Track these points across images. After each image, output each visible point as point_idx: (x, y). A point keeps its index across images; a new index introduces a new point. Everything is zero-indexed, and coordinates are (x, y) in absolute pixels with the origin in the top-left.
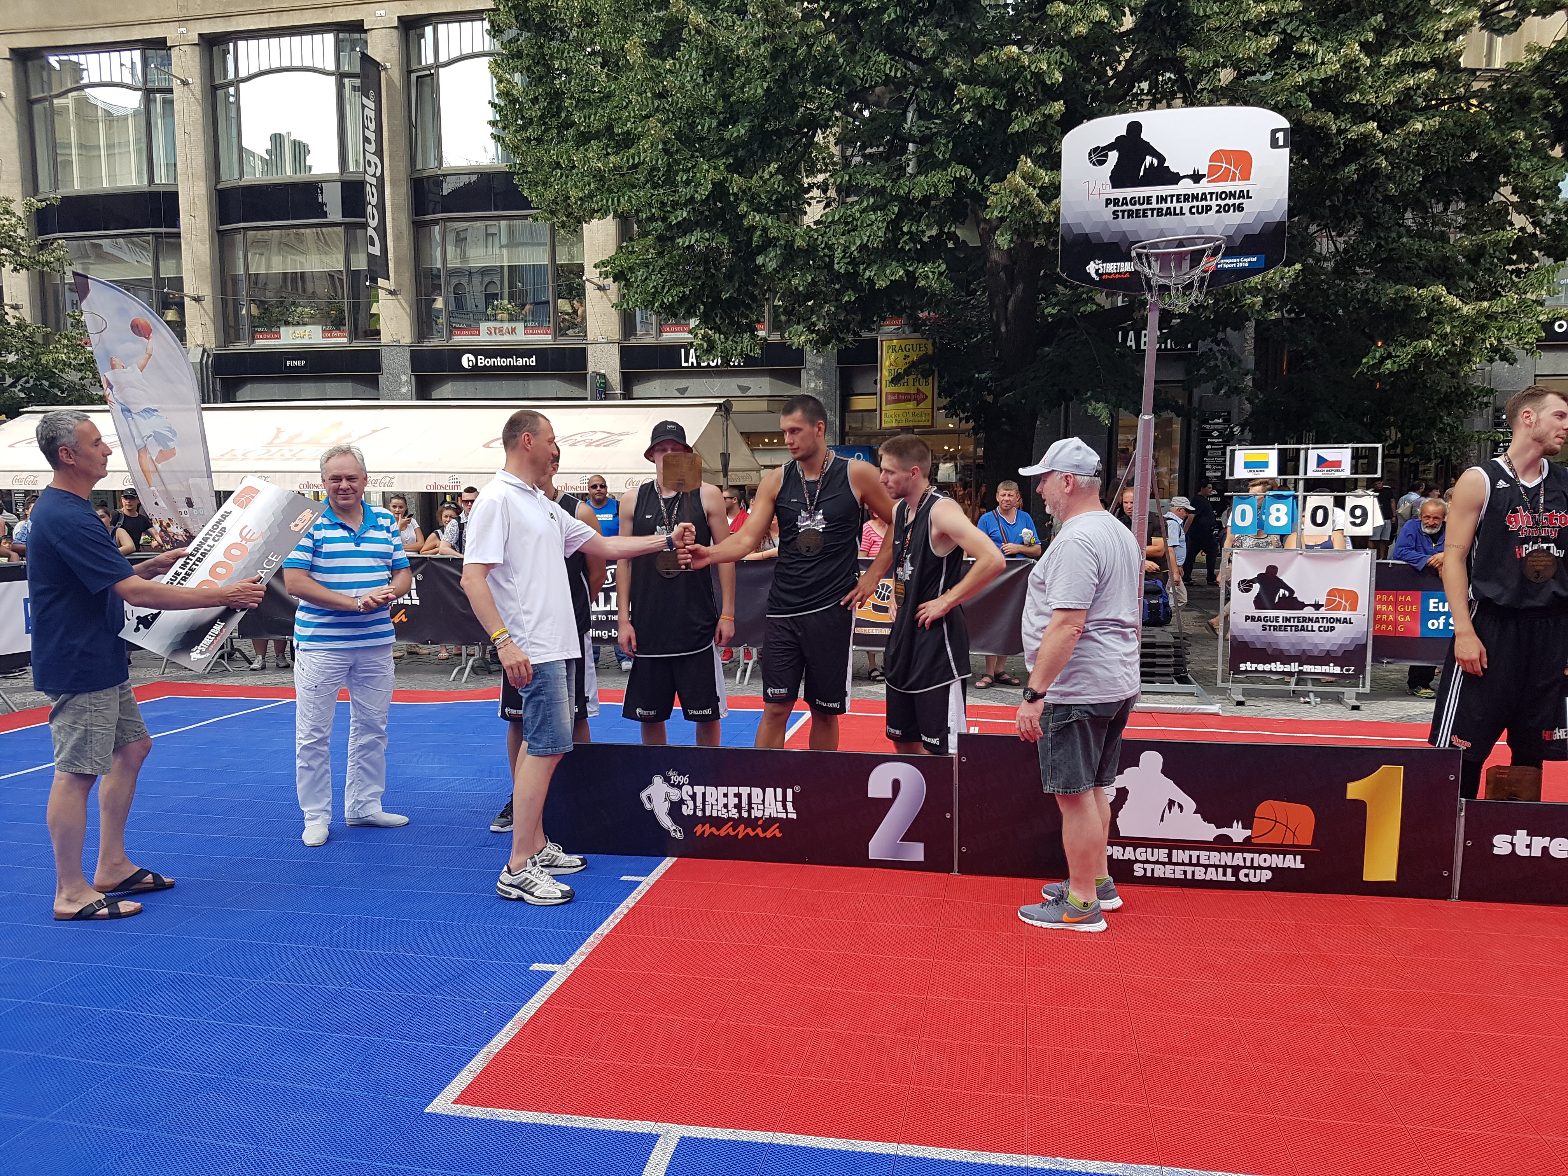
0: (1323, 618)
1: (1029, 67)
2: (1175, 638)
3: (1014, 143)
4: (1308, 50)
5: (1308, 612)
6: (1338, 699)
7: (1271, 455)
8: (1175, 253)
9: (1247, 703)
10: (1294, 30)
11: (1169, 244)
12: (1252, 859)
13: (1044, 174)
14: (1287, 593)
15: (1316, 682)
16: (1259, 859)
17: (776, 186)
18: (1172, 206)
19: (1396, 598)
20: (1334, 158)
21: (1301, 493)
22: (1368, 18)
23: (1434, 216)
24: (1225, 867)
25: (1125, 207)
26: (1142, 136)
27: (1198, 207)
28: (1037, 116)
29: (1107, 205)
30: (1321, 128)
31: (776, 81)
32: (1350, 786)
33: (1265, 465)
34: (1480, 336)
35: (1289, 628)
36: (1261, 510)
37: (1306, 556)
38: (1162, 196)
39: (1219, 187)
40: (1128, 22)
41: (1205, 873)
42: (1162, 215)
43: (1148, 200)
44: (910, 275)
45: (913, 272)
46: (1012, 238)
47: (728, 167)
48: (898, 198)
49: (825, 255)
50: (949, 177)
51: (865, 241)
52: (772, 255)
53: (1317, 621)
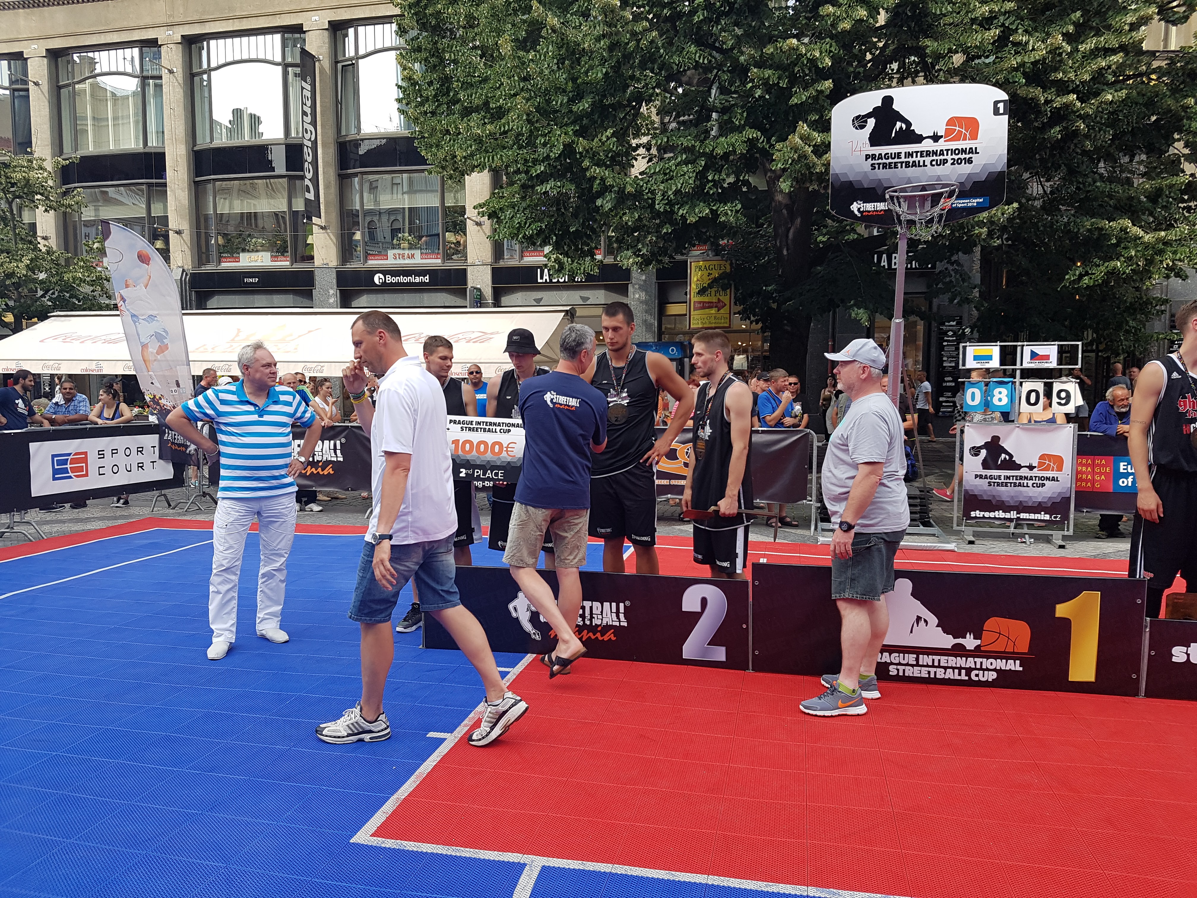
0: (1036, 477)
1: (806, 54)
2: (921, 491)
3: (794, 113)
4: (1022, 40)
5: (1024, 472)
6: (1047, 540)
7: (994, 351)
8: (919, 196)
9: (977, 542)
10: (1011, 24)
11: (914, 188)
12: (981, 663)
13: (817, 136)
14: (1007, 457)
15: (1030, 526)
16: (987, 663)
17: (611, 147)
18: (917, 160)
19: (1093, 462)
20: (1043, 123)
21: (1018, 380)
22: (1069, 15)
23: (1121, 165)
24: (960, 669)
25: (880, 161)
26: (893, 107)
27: (937, 160)
28: (812, 92)
29: (866, 159)
30: (1031, 99)
31: (612, 67)
32: (1058, 607)
33: (990, 358)
34: (1158, 258)
35: (1009, 485)
36: (987, 394)
38: (909, 152)
39: (953, 145)
40: (882, 18)
41: (945, 673)
42: (909, 166)
43: (898, 155)
44: (714, 213)
45: (717, 210)
46: (792, 184)
47: (576, 133)
48: (704, 154)
49: (649, 198)
50: (743, 138)
51: (679, 187)
52: (608, 198)
53: (1031, 478)
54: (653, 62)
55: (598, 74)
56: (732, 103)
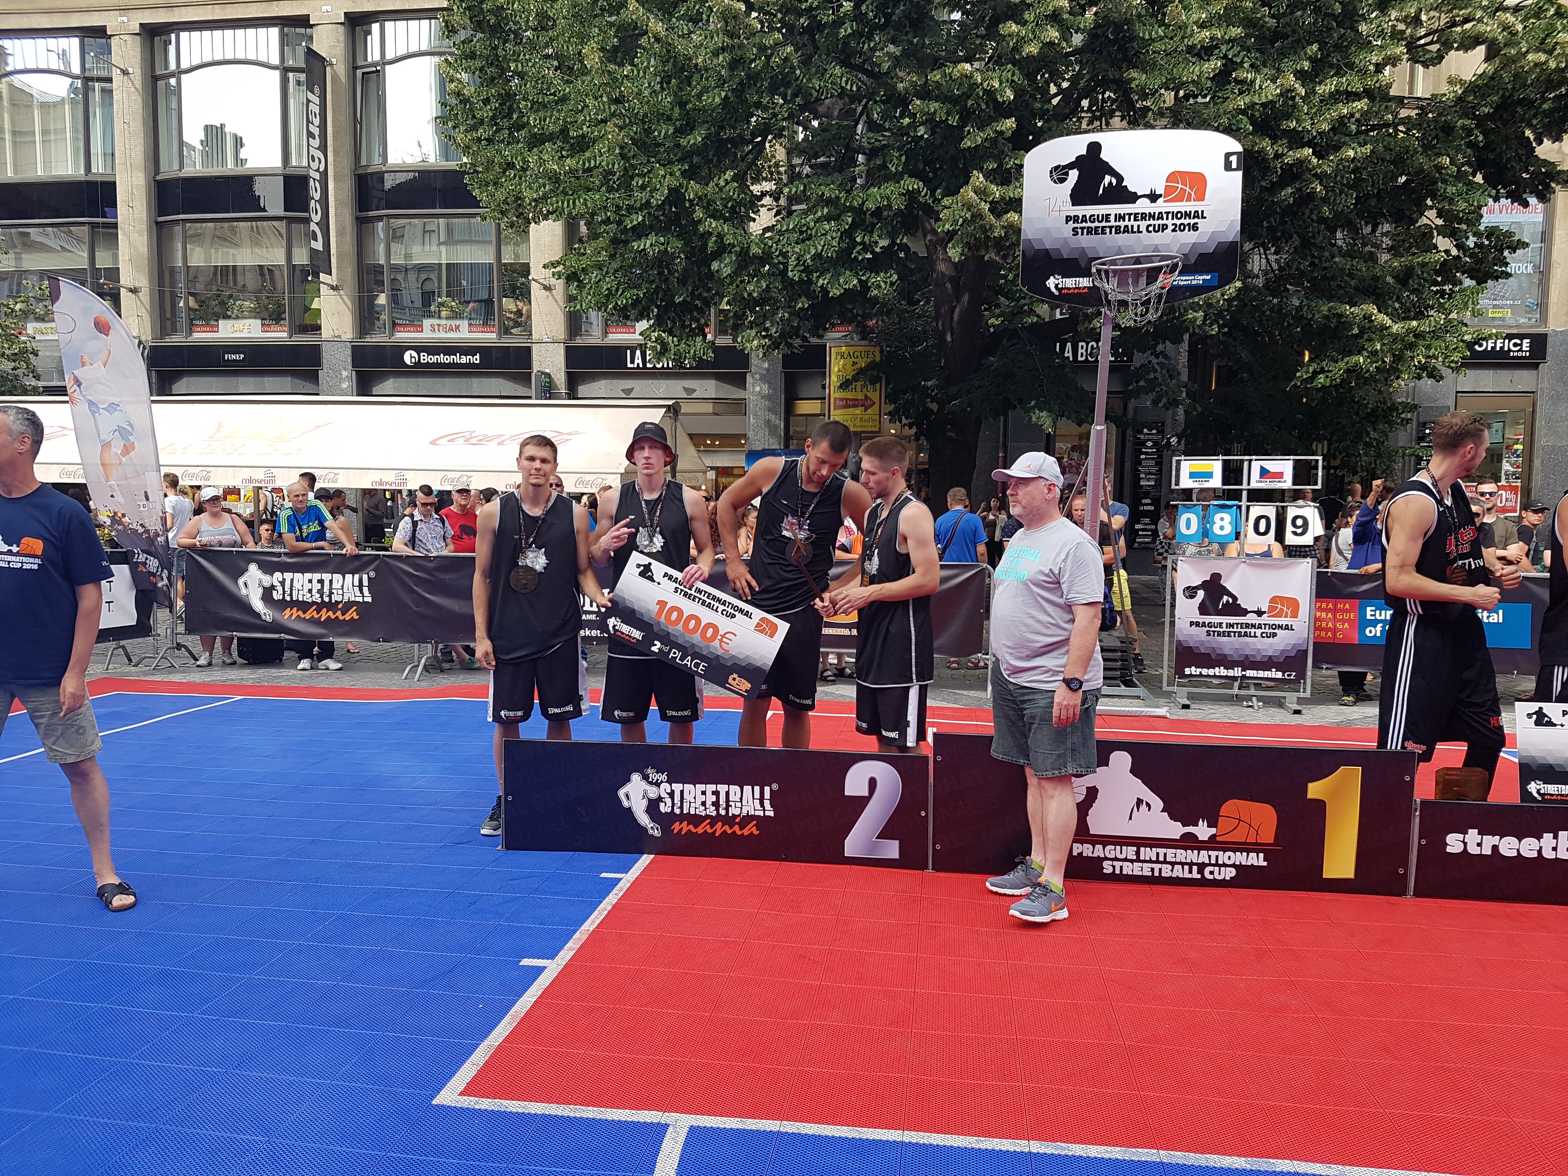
0: (1265, 625)
1: (981, 84)
2: (1122, 642)
3: (965, 158)
4: (1247, 76)
5: (1251, 618)
6: (1280, 703)
7: (1215, 466)
8: (1132, 270)
9: (1192, 706)
10: (1236, 55)
11: (1126, 261)
12: (1217, 857)
13: (997, 189)
14: (1231, 600)
15: (1258, 686)
16: (1224, 857)
17: (731, 194)
18: (1129, 224)
19: (1335, 606)
20: (1273, 182)
21: (1244, 503)
22: (1304, 48)
23: (1363, 237)
24: (1191, 864)
25: (1084, 224)
26: (1101, 156)
27: (1155, 225)
28: (989, 132)
29: (1067, 222)
30: (1262, 152)
31: (733, 91)
32: (1311, 786)
33: (1209, 475)
34: (1409, 353)
35: (1232, 634)
36: (1206, 520)
37: (1249, 564)
38: (1120, 214)
39: (1175, 207)
41: (1172, 871)
42: (1120, 232)
43: (1107, 217)
44: (863, 284)
45: (866, 281)
46: (963, 251)
47: (684, 173)
48: (851, 209)
49: (779, 263)
50: (901, 190)
51: (819, 251)
52: (727, 260)
53: (1260, 627)
54: (787, 85)
55: (715, 98)
56: (884, 142)
